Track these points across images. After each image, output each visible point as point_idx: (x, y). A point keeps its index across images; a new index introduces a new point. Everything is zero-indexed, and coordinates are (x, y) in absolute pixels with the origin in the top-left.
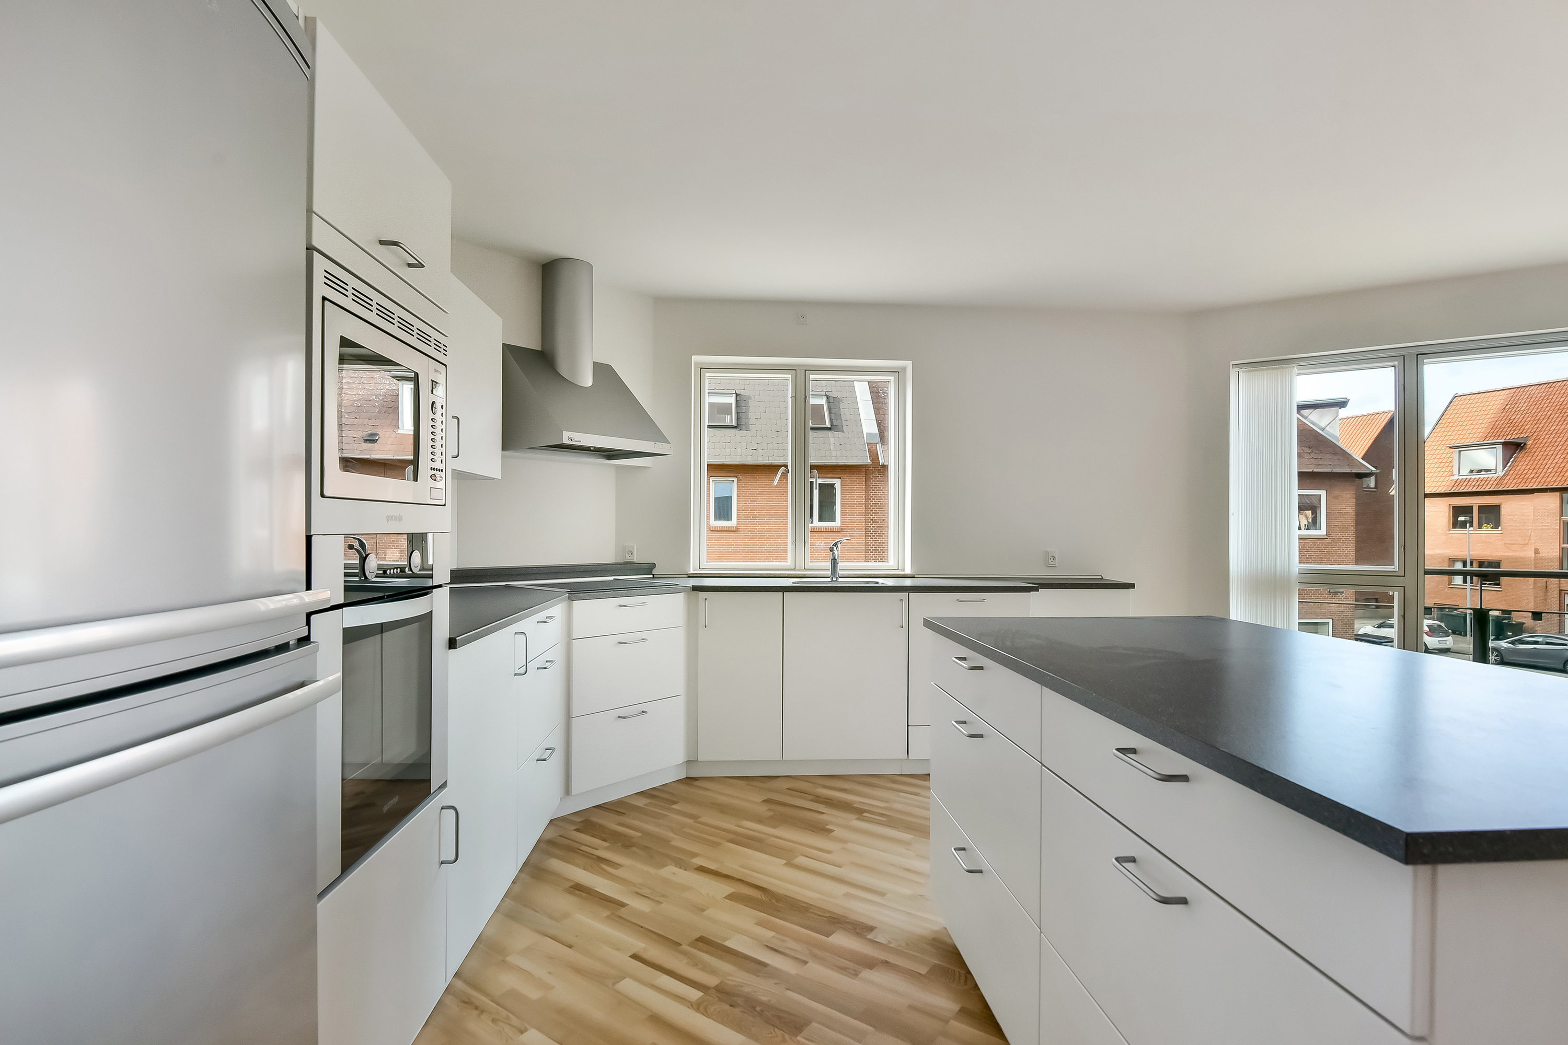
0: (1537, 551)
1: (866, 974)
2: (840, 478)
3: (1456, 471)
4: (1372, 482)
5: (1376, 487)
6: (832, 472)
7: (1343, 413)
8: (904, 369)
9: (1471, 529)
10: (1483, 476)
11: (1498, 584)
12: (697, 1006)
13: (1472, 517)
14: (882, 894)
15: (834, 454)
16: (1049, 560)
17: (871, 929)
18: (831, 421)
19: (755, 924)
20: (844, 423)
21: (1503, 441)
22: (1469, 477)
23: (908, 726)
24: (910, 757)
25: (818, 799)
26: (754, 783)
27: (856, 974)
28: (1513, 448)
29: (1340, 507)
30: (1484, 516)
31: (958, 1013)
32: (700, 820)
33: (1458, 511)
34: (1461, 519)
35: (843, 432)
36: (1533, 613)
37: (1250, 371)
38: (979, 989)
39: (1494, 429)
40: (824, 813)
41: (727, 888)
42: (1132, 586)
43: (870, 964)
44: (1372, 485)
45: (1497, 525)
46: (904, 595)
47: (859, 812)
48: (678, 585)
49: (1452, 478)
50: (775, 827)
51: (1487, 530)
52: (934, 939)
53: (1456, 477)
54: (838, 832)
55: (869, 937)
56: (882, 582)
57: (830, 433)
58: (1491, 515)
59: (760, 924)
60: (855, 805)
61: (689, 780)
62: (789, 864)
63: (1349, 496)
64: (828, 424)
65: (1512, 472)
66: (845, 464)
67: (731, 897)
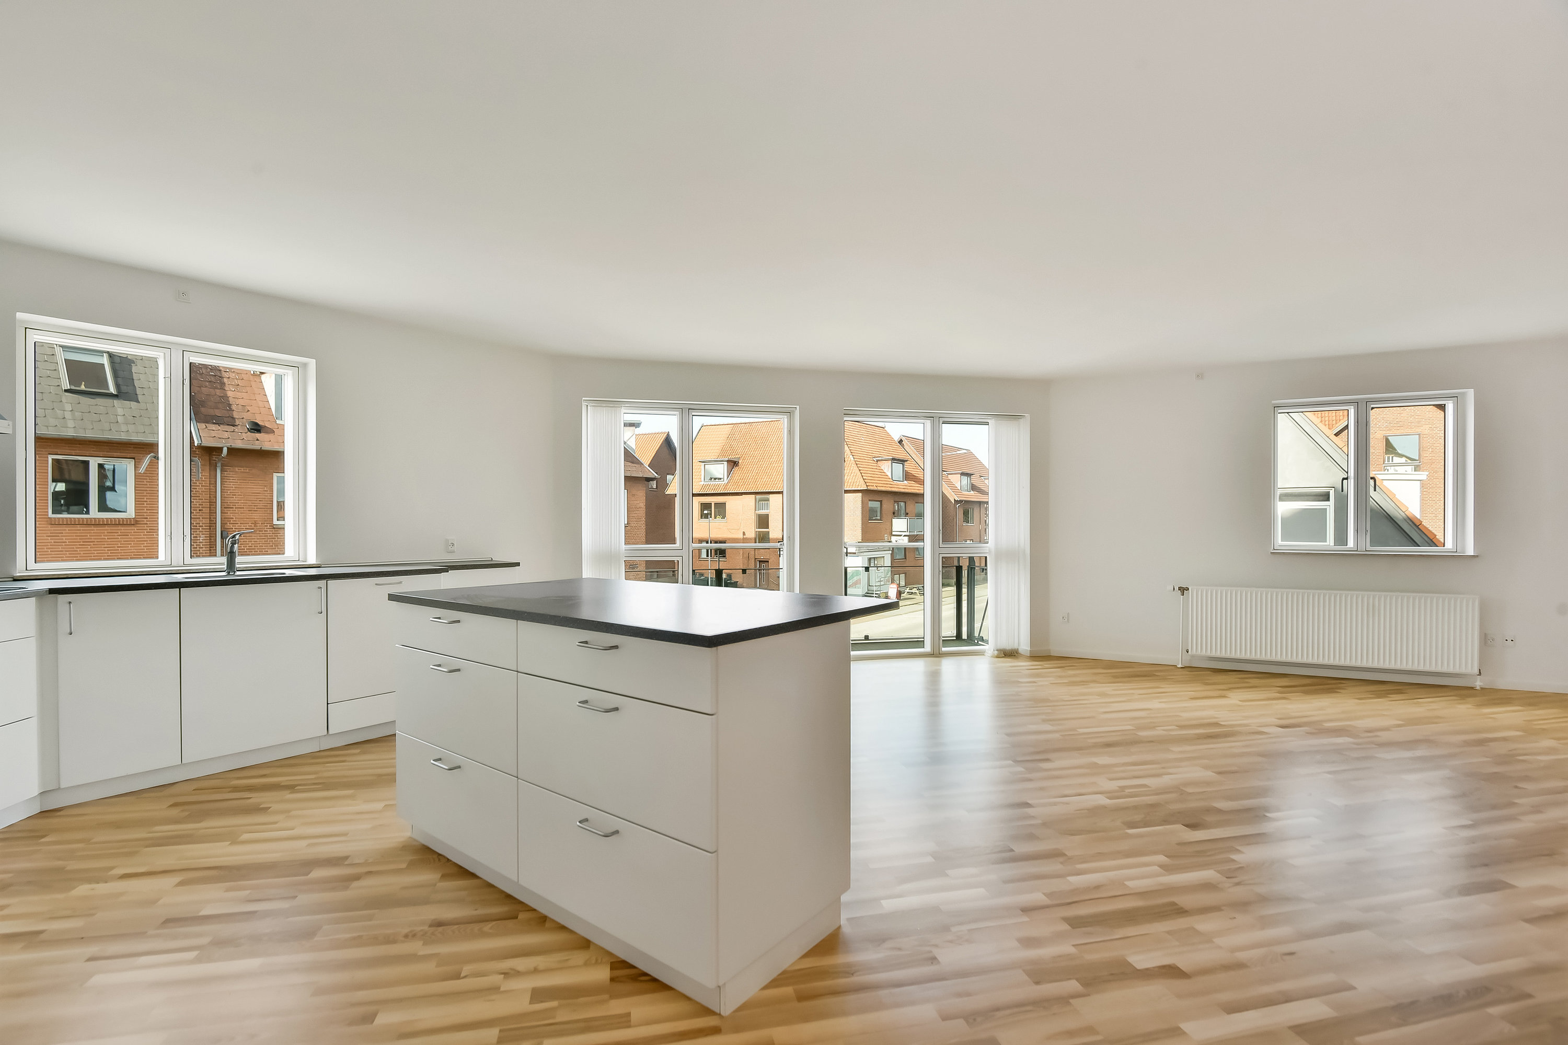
0: (744, 534)
1: (355, 884)
2: (134, 458)
3: (703, 479)
4: (654, 484)
5: (656, 488)
6: (120, 450)
7: (638, 431)
8: (305, 365)
9: (711, 519)
10: (717, 482)
11: (725, 557)
12: (198, 960)
13: (711, 511)
14: (345, 834)
15: (124, 428)
16: (449, 546)
17: (347, 858)
18: (117, 386)
19: (225, 892)
20: (139, 391)
21: (727, 459)
22: (709, 483)
23: (328, 704)
24: (331, 732)
25: (236, 789)
26: (145, 795)
27: (347, 888)
28: (733, 464)
29: (636, 502)
30: (717, 510)
31: (440, 878)
32: (92, 841)
33: (706, 506)
34: (706, 512)
35: (138, 401)
36: (743, 570)
37: (594, 406)
38: (451, 861)
39: (723, 451)
40: (251, 798)
41: (176, 879)
42: (518, 564)
43: (357, 878)
44: (655, 486)
45: (724, 517)
46: (322, 583)
47: (291, 788)
48: (25, 588)
49: (701, 483)
50: (200, 822)
51: (719, 519)
52: (403, 847)
53: (702, 483)
54: (275, 807)
55: (346, 863)
56: (288, 572)
57: (116, 402)
58: (721, 509)
59: (228, 890)
60: (282, 784)
61: (44, 814)
62: (234, 842)
63: (641, 494)
64: (112, 389)
65: (731, 481)
66: (142, 441)
67: (181, 884)
